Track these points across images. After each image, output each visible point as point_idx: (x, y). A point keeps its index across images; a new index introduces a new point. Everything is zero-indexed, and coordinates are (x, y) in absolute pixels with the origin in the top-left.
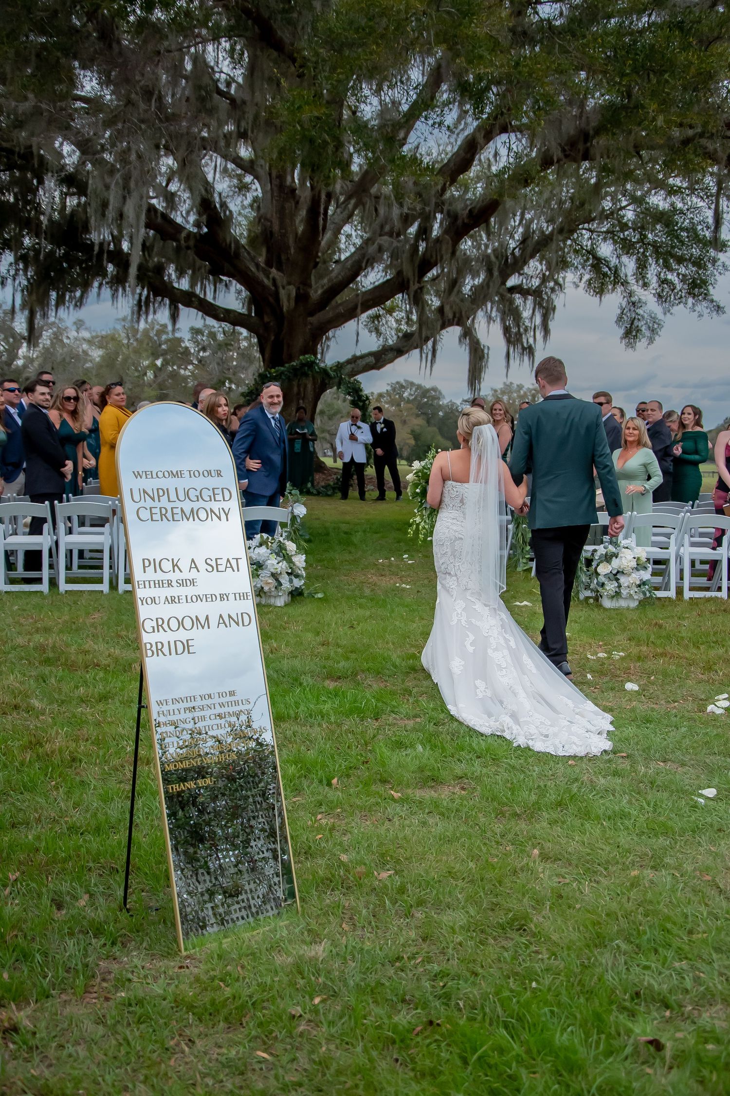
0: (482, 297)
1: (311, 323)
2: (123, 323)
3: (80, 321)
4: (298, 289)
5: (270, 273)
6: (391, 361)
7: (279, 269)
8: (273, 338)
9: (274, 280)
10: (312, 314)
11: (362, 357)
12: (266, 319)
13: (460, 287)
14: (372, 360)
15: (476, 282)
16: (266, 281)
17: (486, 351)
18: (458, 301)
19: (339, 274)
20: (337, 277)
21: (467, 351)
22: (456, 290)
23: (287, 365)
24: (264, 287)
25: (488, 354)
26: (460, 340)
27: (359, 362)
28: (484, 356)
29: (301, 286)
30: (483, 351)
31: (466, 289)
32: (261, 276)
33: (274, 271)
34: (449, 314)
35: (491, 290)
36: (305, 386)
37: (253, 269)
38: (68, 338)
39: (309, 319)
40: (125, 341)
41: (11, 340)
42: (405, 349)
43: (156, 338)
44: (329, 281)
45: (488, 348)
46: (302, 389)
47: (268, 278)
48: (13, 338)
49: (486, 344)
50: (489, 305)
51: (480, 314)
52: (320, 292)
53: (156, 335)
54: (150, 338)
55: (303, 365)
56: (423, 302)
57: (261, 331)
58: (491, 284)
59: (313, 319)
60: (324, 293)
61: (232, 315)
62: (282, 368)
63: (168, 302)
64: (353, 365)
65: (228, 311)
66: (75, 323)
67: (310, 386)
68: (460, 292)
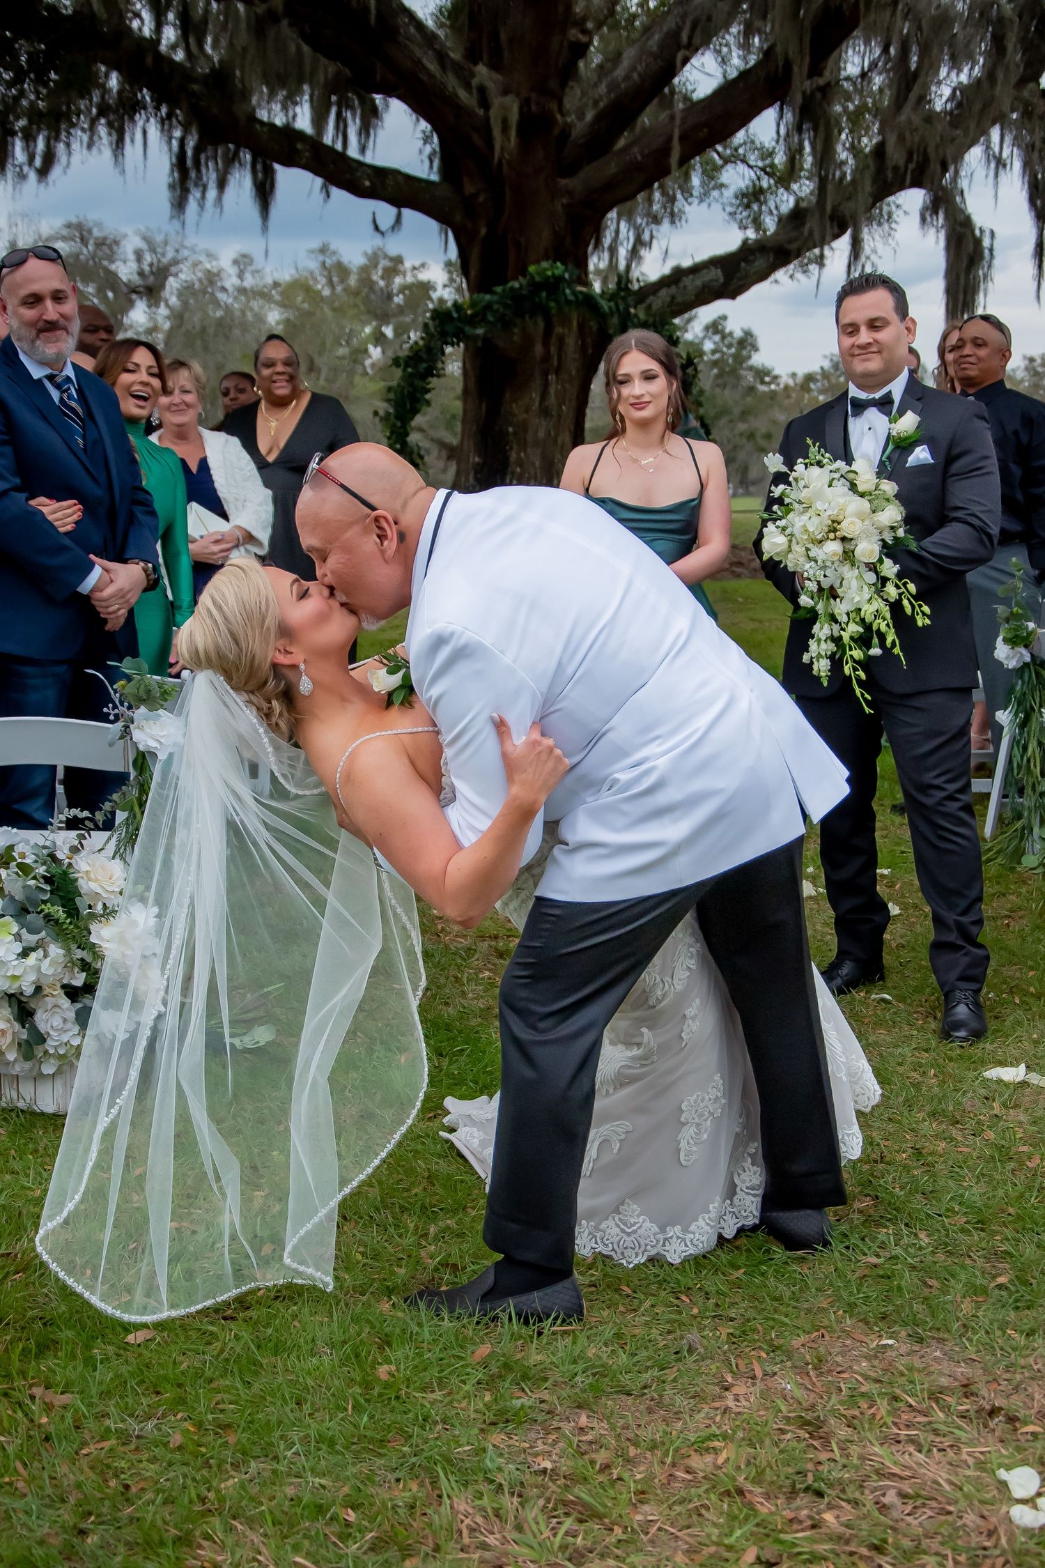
0: (977, 107)
1: (570, 193)
2: (321, 258)
3: (244, 256)
4: (525, 105)
5: (473, 75)
6: (763, 276)
7: (495, 66)
8: (483, 231)
9: (482, 90)
10: (571, 170)
11: (696, 269)
12: (469, 189)
13: (926, 88)
14: (716, 274)
15: (964, 78)
16: (463, 94)
17: (986, 243)
18: (917, 120)
19: (633, 69)
20: (627, 77)
21: (942, 243)
22: (913, 96)
23: (499, 289)
24: (459, 109)
25: (991, 250)
26: (923, 220)
27: (687, 281)
28: (982, 257)
29: (534, 96)
30: (978, 242)
31: (941, 96)
32: (452, 83)
33: (481, 69)
34: (896, 156)
35: (999, 88)
36: (561, 340)
37: (432, 67)
38: (224, 289)
39: (563, 182)
40: (326, 292)
41: (110, 295)
42: (794, 246)
43: (382, 283)
44: (611, 88)
45: (992, 234)
46: (553, 350)
47: (467, 86)
48: (113, 290)
49: (987, 226)
50: (995, 133)
51: (975, 155)
52: (590, 116)
53: (382, 278)
54: (371, 285)
55: (536, 287)
56: (828, 123)
57: (458, 218)
58: (1000, 75)
59: (574, 183)
60: (599, 118)
61: (390, 181)
62: (488, 297)
63: (248, 157)
64: (673, 289)
65: (381, 174)
66: (236, 262)
67: (571, 342)
68: (923, 99)
